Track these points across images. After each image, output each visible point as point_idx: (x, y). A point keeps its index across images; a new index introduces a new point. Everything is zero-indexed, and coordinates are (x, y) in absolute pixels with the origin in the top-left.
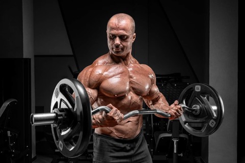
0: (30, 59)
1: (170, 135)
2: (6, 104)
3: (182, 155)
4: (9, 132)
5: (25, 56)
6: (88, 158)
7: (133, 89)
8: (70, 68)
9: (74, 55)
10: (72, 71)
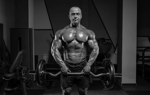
1: (104, 68)
8: (51, 35)
9: (52, 29)
10: (52, 36)
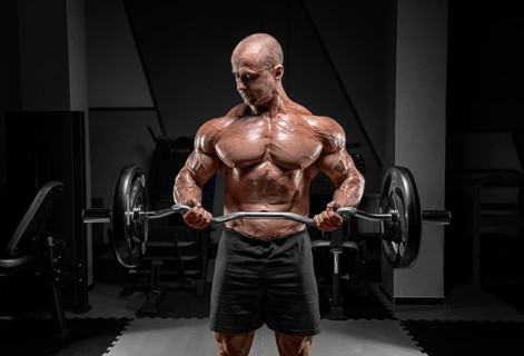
0: (83, 113)
1: (328, 244)
2: (46, 190)
3: (347, 277)
4: (50, 239)
5: (73, 108)
6: (184, 286)
7: (273, 156)
8: (150, 129)
9: (156, 108)
10: (153, 136)
